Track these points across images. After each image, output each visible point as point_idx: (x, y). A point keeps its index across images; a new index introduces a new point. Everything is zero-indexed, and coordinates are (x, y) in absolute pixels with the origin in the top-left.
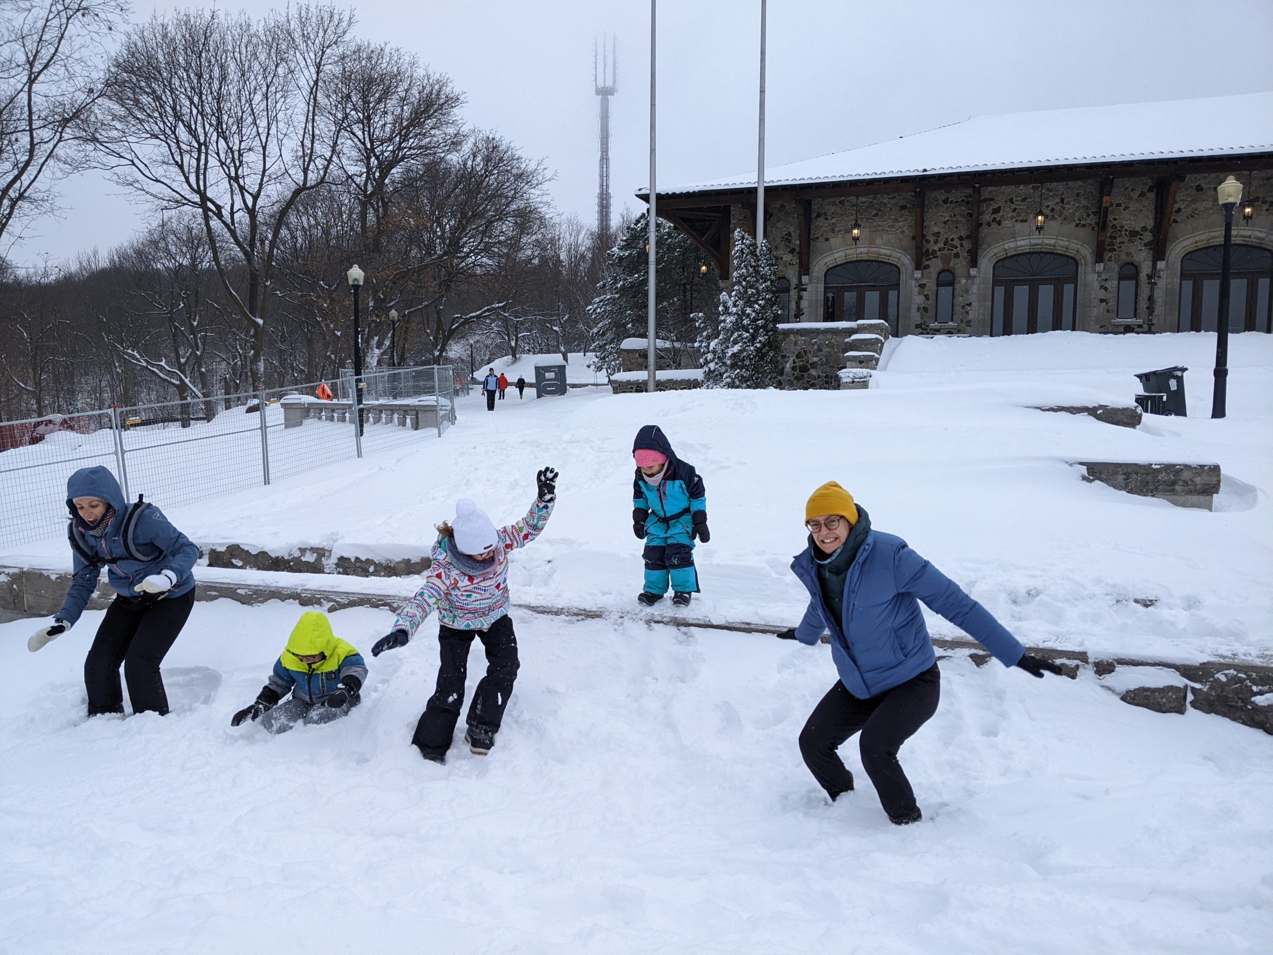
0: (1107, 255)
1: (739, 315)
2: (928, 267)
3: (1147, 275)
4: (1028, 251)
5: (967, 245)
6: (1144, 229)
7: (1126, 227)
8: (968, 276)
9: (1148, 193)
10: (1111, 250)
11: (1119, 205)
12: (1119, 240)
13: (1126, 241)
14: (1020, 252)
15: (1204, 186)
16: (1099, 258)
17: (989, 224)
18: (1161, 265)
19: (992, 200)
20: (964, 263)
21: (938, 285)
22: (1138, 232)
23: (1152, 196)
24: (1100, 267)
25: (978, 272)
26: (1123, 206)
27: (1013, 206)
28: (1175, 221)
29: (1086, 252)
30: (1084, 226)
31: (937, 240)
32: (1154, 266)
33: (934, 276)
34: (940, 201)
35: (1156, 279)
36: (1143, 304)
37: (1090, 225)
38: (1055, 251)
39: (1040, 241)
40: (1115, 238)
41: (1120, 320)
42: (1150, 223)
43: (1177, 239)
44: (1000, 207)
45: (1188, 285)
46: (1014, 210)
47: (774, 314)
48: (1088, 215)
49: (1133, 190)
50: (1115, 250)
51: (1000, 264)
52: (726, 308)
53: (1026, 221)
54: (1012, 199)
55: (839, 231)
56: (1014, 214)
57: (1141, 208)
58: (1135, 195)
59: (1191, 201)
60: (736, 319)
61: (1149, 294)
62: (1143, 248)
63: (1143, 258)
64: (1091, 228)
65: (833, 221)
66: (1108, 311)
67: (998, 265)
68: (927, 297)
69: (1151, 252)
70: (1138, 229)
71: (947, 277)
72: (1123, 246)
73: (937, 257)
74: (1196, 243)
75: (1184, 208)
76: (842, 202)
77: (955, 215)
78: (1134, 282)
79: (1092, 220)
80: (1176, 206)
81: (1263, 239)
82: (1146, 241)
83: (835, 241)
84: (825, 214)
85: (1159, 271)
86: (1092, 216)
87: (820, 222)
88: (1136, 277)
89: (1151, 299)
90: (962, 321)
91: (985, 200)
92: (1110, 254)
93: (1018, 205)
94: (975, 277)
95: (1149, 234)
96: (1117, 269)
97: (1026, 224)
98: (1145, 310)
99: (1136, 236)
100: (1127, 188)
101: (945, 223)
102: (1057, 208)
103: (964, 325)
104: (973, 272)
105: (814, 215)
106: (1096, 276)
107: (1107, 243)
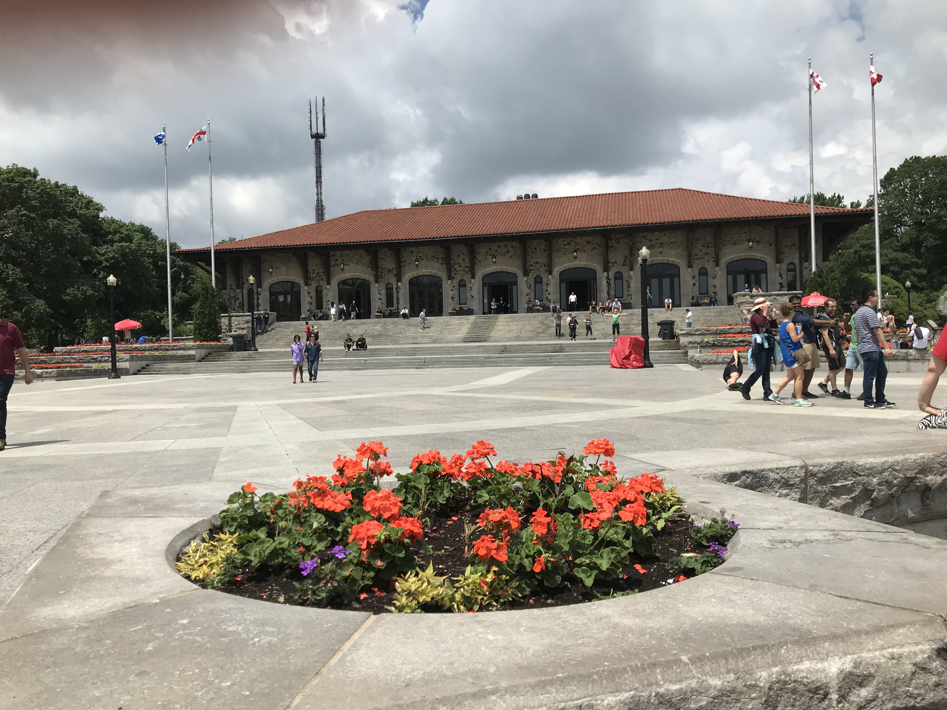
0: (380, 280)
2: (311, 284)
3: (396, 288)
4: (351, 278)
5: (326, 275)
6: (393, 268)
7: (386, 268)
8: (328, 289)
9: (392, 254)
14: (348, 278)
15: (412, 251)
16: (377, 281)
17: (333, 266)
18: (400, 284)
19: (334, 257)
20: (325, 283)
21: (316, 292)
25: (331, 286)
26: (384, 259)
27: (343, 259)
29: (372, 278)
31: (313, 273)
34: (313, 257)
35: (399, 290)
36: (395, 300)
38: (360, 278)
39: (354, 274)
40: (382, 273)
42: (395, 266)
43: (405, 273)
44: (337, 259)
50: (383, 278)
53: (348, 265)
54: (342, 256)
56: (343, 262)
57: (391, 260)
58: (388, 255)
59: (409, 257)
63: (393, 281)
64: (372, 268)
67: (340, 283)
68: (311, 297)
69: (396, 278)
71: (319, 289)
72: (385, 276)
73: (314, 280)
74: (413, 275)
75: (406, 260)
77: (319, 262)
79: (372, 265)
82: (393, 274)
83: (272, 273)
88: (392, 289)
91: (330, 257)
95: (395, 271)
96: (384, 286)
98: (396, 303)
99: (390, 272)
101: (316, 265)
102: (359, 260)
106: (377, 288)
107: (379, 275)
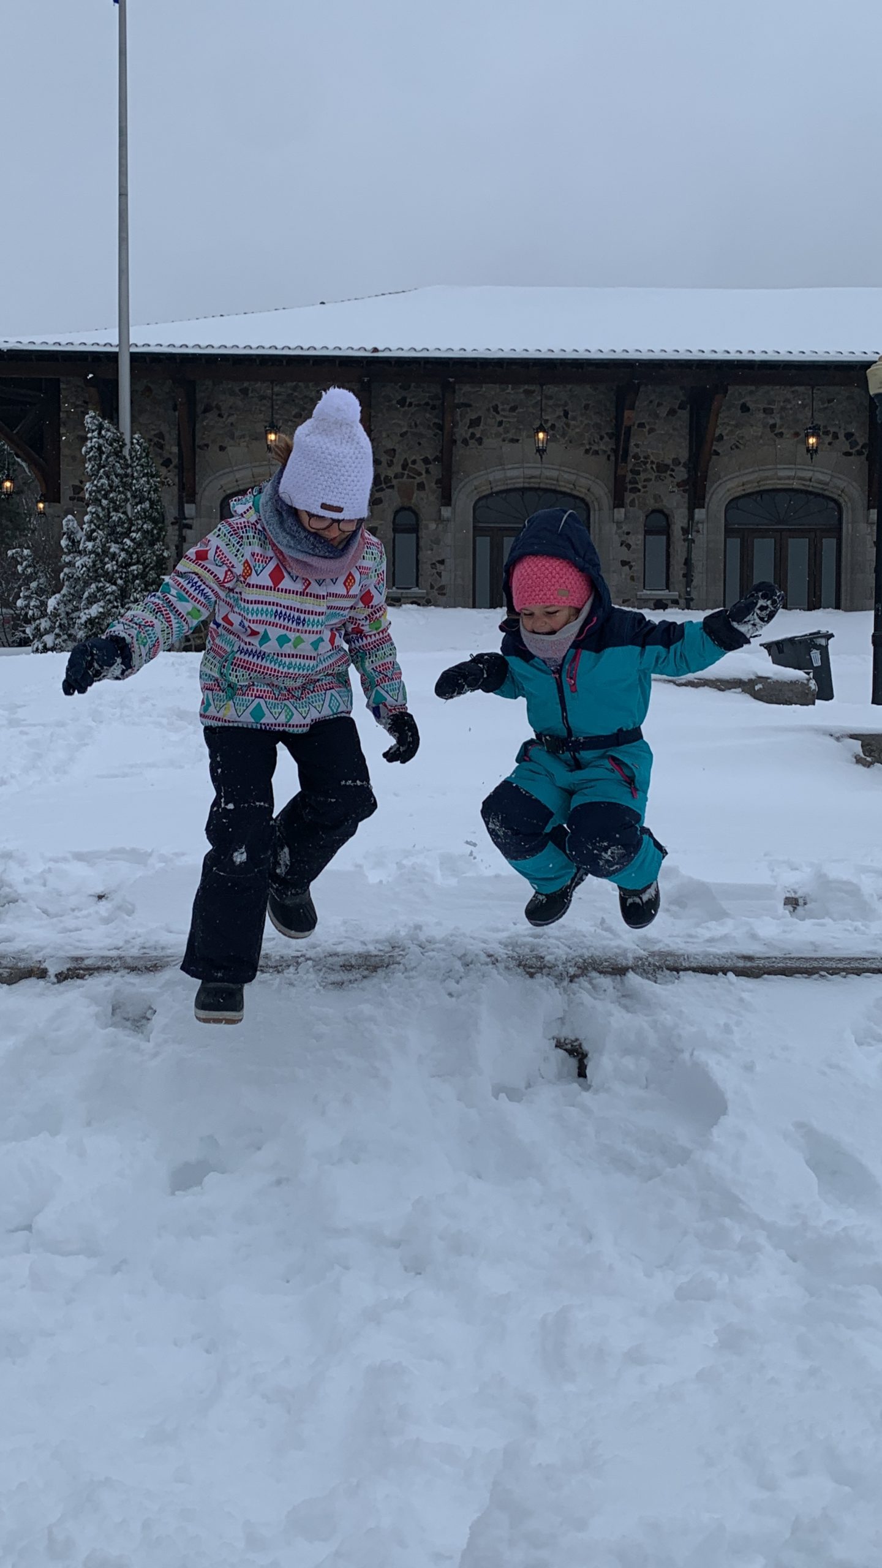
0: (629, 497)
1: (97, 554)
3: (682, 528)
4: (521, 485)
5: (436, 469)
6: (676, 461)
7: (652, 458)
8: (439, 519)
9: (680, 411)
10: (635, 490)
11: (641, 425)
12: (643, 476)
13: (653, 478)
14: (509, 487)
15: (750, 405)
16: (618, 502)
17: (465, 442)
18: (699, 514)
19: (469, 406)
20: (432, 498)
21: (395, 530)
22: (667, 466)
23: (684, 414)
24: (620, 513)
25: (454, 512)
26: (648, 427)
27: (499, 419)
28: (717, 454)
29: (599, 492)
30: (596, 453)
31: (392, 461)
32: (691, 517)
33: (390, 517)
34: (394, 402)
35: (694, 534)
36: (678, 570)
37: (605, 452)
38: (559, 489)
39: (537, 472)
40: (638, 473)
41: (648, 592)
42: (684, 455)
43: (719, 478)
44: (479, 418)
45: (735, 543)
46: (500, 423)
47: (157, 556)
48: (602, 438)
49: (659, 405)
50: (639, 491)
51: (481, 504)
52: (74, 543)
53: (517, 441)
54: (497, 405)
55: (243, 436)
56: (501, 429)
57: (671, 431)
58: (663, 412)
59: (736, 426)
60: (94, 562)
61: (685, 555)
62: (675, 489)
63: (676, 503)
64: (605, 457)
65: (232, 419)
66: (632, 578)
67: (480, 503)
69: (686, 495)
70: (669, 462)
71: (406, 518)
72: (649, 484)
73: (392, 487)
74: (743, 485)
75: (727, 435)
76: (244, 392)
77: (416, 425)
78: (664, 538)
79: (606, 445)
80: (718, 432)
81: (827, 484)
82: (679, 479)
83: (236, 451)
84: (218, 408)
85: (698, 523)
86: (606, 439)
87: (211, 418)
88: (666, 531)
89: (688, 562)
90: (432, 587)
91: (459, 406)
92: (633, 496)
93: (505, 417)
94: (448, 520)
95: (683, 469)
96: (642, 519)
97: (516, 445)
98: (681, 578)
99: (666, 472)
100: (651, 402)
101: (402, 435)
102: (559, 425)
103: (436, 593)
104: (446, 512)
105: (200, 408)
106: (615, 527)
107: (627, 480)
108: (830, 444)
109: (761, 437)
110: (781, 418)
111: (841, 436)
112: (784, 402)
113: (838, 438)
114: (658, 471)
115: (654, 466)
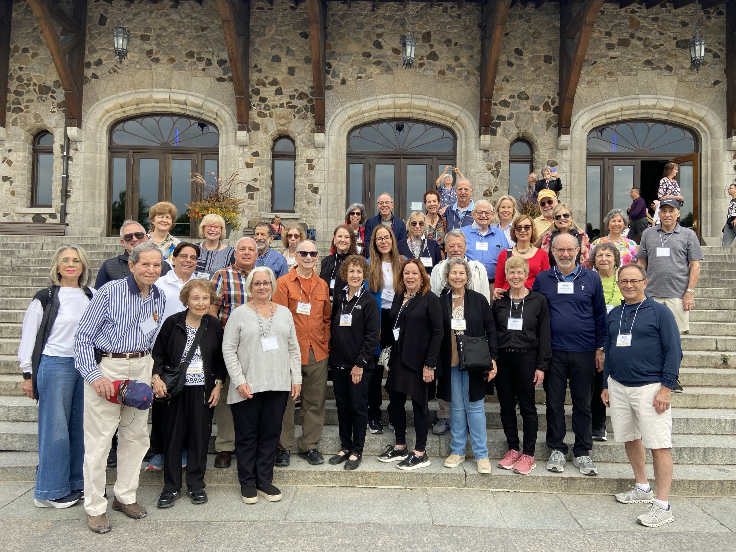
6: (55, 83)
7: (34, 80)
11: (25, 50)
12: (26, 97)
13: (35, 99)
18: (77, 133)
22: (49, 88)
28: (95, 76)
32: (68, 136)
35: (72, 152)
40: (21, 94)
43: (98, 100)
45: (120, 162)
50: (22, 110)
62: (56, 110)
63: (53, 121)
66: (13, 193)
69: (64, 114)
70: (50, 84)
72: (31, 105)
75: (106, 60)
80: (96, 57)
81: (201, 108)
82: (56, 102)
85: (75, 141)
88: (49, 150)
92: (15, 116)
95: (63, 91)
99: (47, 93)
100: (35, 29)
108: (204, 70)
109: (137, 63)
110: (158, 45)
111: (215, 63)
112: (160, 29)
113: (211, 64)
114: (40, 94)
115: (37, 88)
